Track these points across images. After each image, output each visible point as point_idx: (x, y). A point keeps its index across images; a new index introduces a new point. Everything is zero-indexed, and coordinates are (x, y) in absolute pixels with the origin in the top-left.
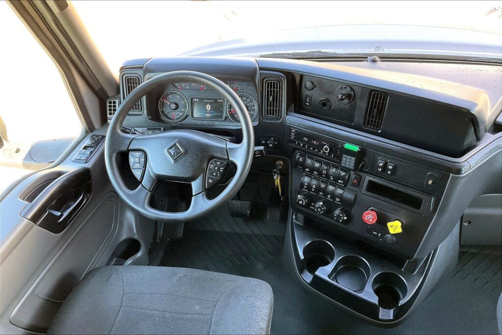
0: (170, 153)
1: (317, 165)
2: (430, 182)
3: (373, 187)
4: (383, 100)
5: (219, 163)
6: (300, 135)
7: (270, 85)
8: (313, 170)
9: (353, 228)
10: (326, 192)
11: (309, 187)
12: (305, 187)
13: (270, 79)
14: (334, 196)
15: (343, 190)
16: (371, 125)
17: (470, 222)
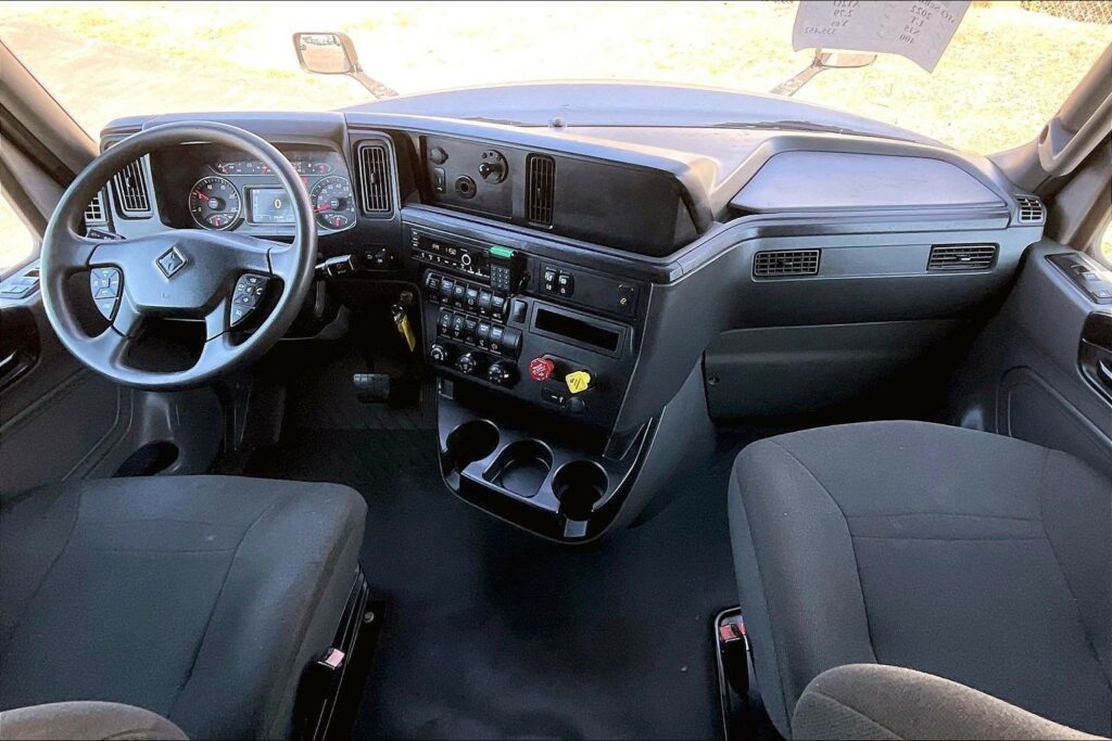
0: (161, 266)
1: (459, 290)
2: (623, 301)
3: (546, 321)
4: (549, 172)
5: (254, 281)
6: (426, 241)
7: (368, 154)
8: (454, 299)
9: (522, 391)
10: (476, 337)
11: (451, 330)
12: (445, 330)
13: (371, 143)
14: (488, 341)
15: (502, 328)
16: (538, 218)
17: (717, 380)
